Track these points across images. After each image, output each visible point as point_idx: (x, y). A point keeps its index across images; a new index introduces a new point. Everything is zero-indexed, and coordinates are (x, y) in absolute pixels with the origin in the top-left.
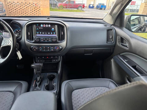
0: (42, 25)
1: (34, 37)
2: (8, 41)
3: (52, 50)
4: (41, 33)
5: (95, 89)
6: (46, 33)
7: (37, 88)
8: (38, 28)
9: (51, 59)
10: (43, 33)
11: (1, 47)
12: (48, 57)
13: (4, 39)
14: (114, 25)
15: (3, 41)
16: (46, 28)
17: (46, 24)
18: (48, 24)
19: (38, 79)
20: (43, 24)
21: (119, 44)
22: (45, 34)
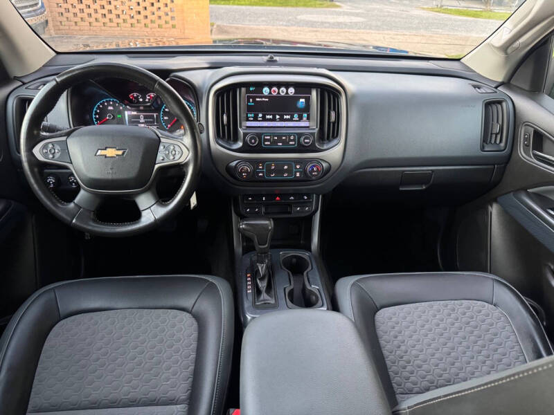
0: (266, 90)
1: (241, 131)
2: (177, 148)
3: (298, 175)
4: (260, 115)
5: (446, 306)
6: (278, 117)
7: (262, 298)
8: (254, 98)
9: (290, 205)
10: (268, 117)
11: (156, 166)
12: (278, 198)
13: (162, 140)
14: (507, 83)
15: (161, 148)
16: (279, 98)
17: (279, 85)
18: (287, 85)
19: (262, 268)
20: (270, 85)
21: (524, 154)
22: (274, 120)
